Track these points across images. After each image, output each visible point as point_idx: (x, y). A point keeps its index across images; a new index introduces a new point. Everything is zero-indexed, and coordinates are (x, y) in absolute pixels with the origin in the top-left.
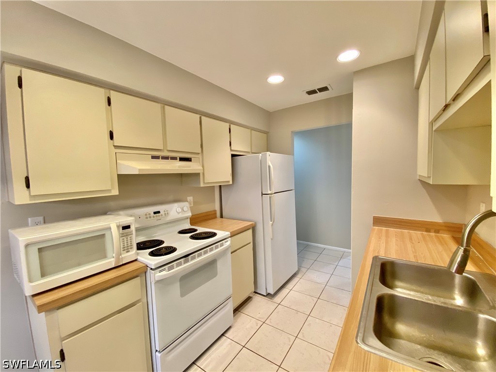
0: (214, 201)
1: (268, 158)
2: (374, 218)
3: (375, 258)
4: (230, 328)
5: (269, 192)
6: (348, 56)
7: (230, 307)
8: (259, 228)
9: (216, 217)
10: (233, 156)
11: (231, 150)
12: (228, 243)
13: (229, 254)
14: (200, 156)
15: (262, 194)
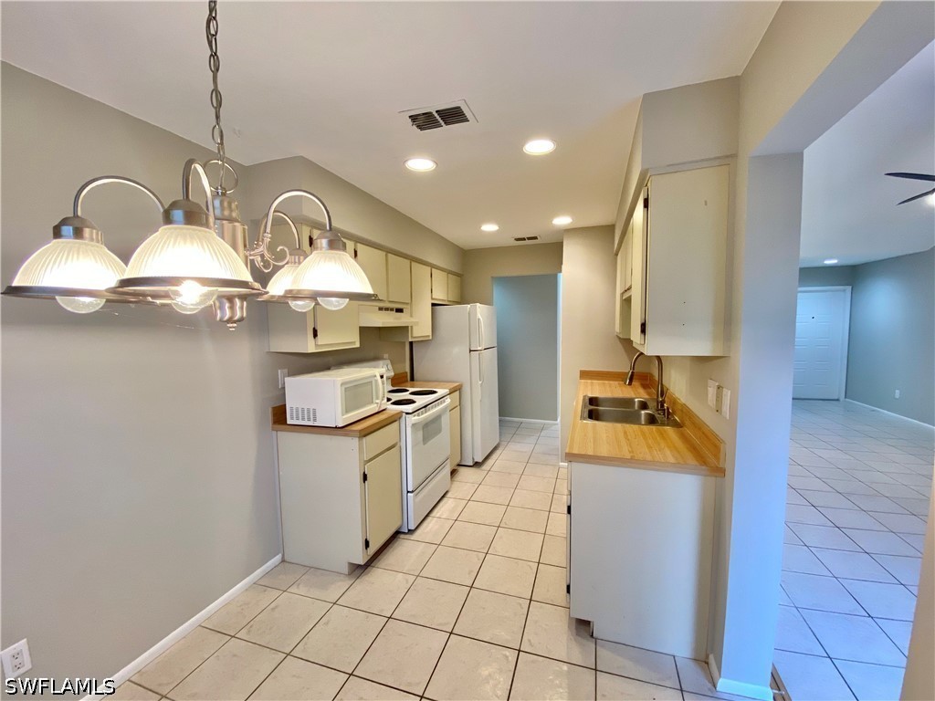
0: (405, 362)
1: (478, 310)
2: (581, 371)
3: (585, 397)
4: (447, 492)
5: (479, 348)
6: (562, 221)
7: (447, 470)
8: (466, 389)
9: (407, 381)
10: (433, 305)
11: (432, 299)
12: (448, 400)
13: (448, 413)
14: (409, 307)
15: (470, 351)
